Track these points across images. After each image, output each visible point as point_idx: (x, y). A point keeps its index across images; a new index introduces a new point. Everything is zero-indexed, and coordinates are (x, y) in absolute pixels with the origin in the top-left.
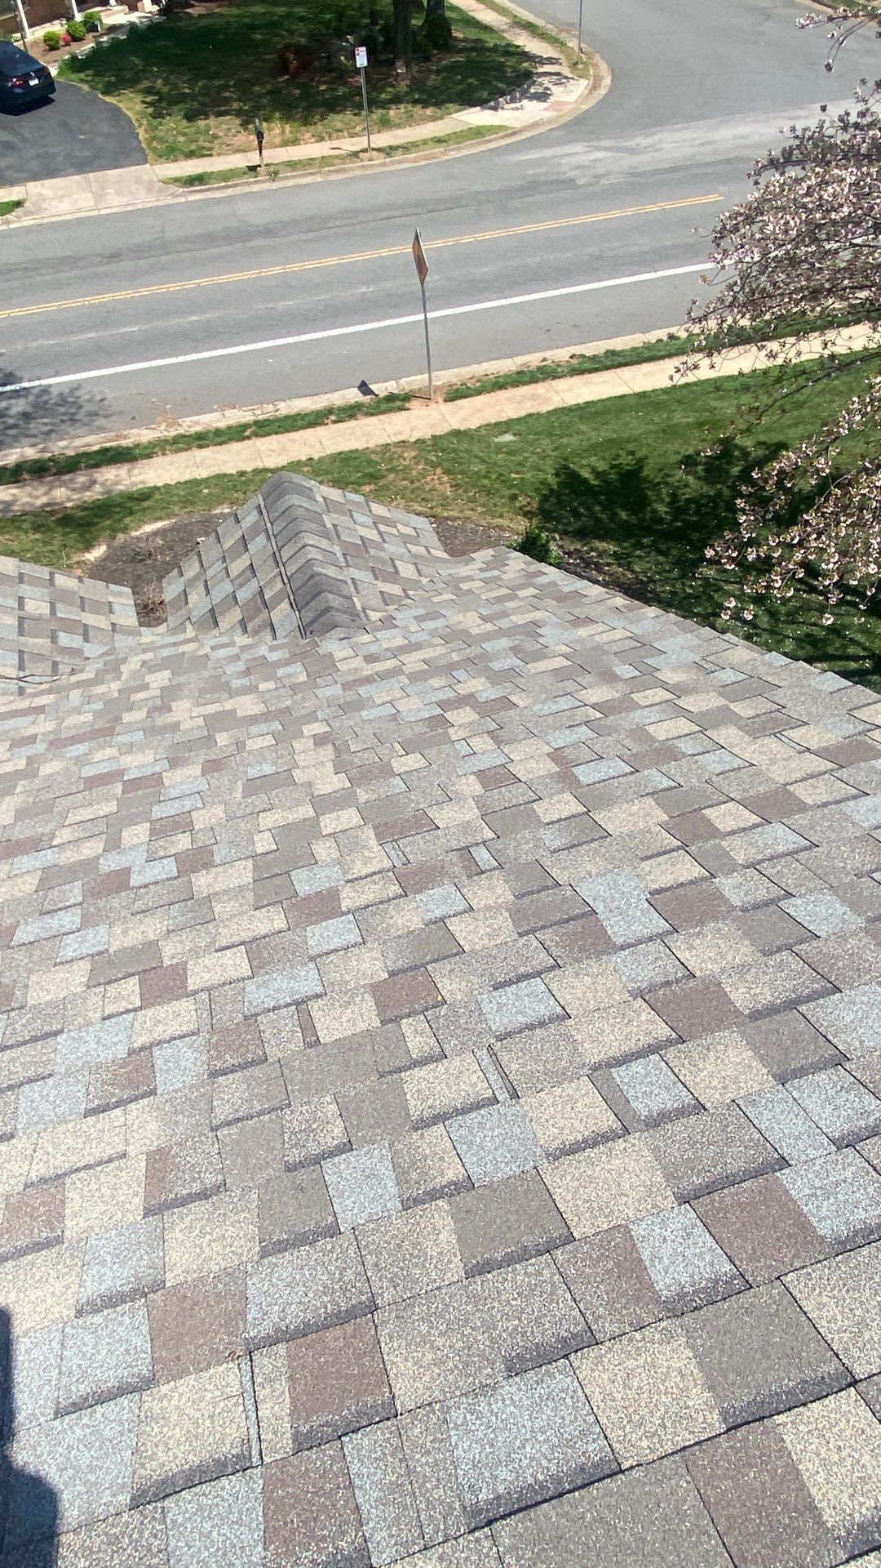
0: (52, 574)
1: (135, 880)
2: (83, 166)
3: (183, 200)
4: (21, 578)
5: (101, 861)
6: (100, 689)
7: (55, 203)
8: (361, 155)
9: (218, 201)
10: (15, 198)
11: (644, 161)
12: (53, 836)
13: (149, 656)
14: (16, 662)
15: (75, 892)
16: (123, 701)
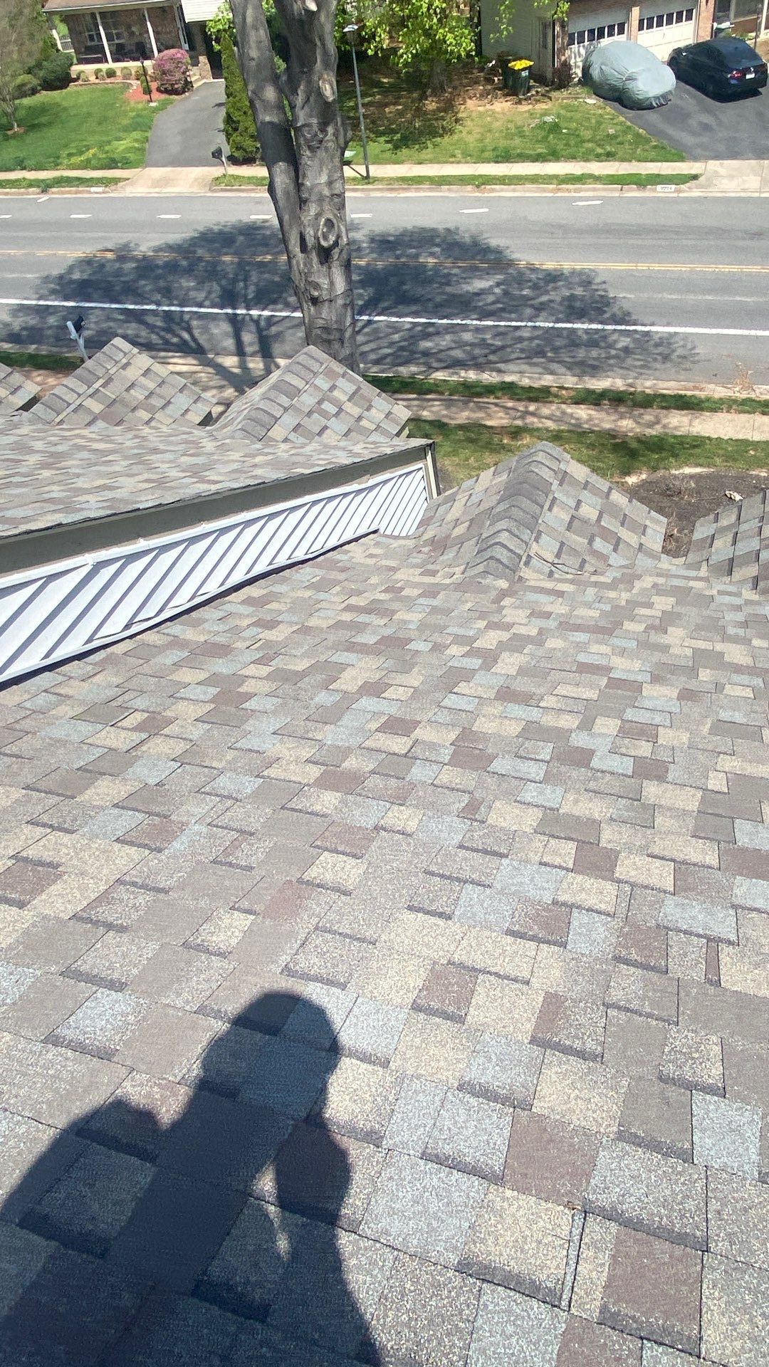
0: (610, 489)
1: (595, 763)
2: (762, 154)
4: (586, 485)
5: (573, 735)
6: (612, 594)
7: (725, 181)
10: (693, 172)
12: (542, 699)
13: (661, 581)
14: (556, 551)
15: (546, 752)
16: (626, 611)
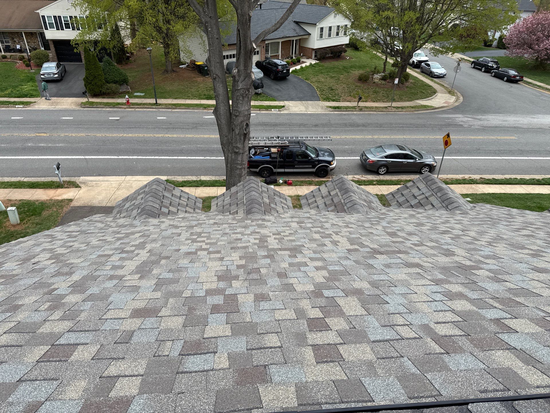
2: (301, 99)
3: (333, 113)
7: (293, 108)
8: (388, 108)
9: (345, 115)
11: (485, 123)
